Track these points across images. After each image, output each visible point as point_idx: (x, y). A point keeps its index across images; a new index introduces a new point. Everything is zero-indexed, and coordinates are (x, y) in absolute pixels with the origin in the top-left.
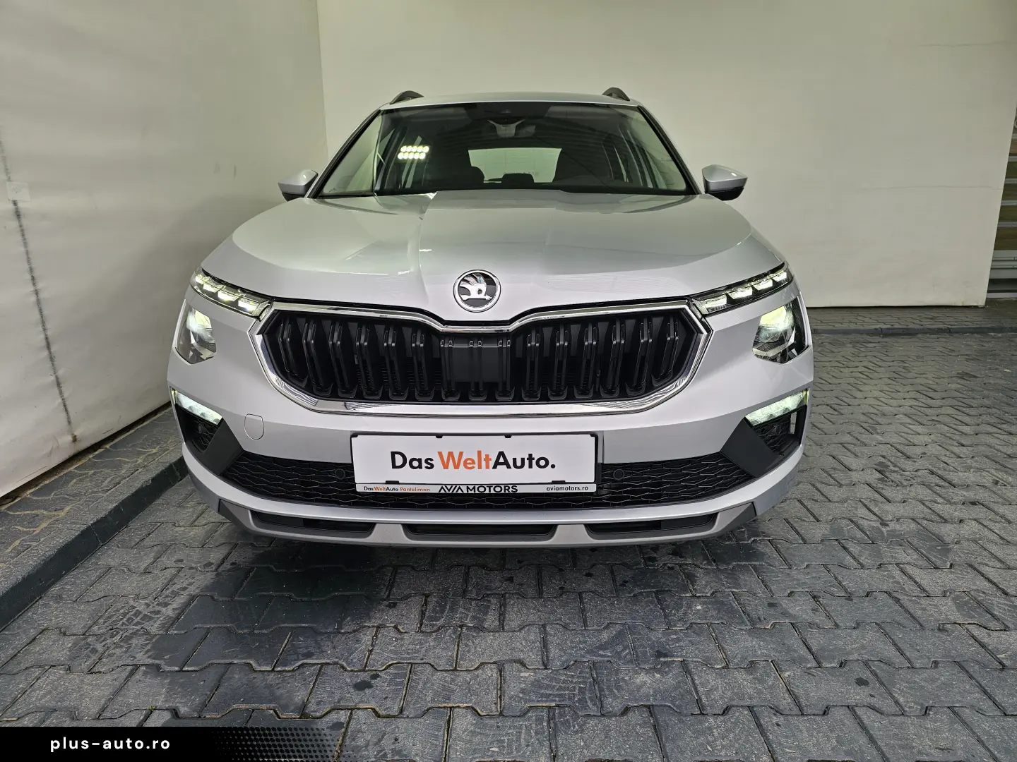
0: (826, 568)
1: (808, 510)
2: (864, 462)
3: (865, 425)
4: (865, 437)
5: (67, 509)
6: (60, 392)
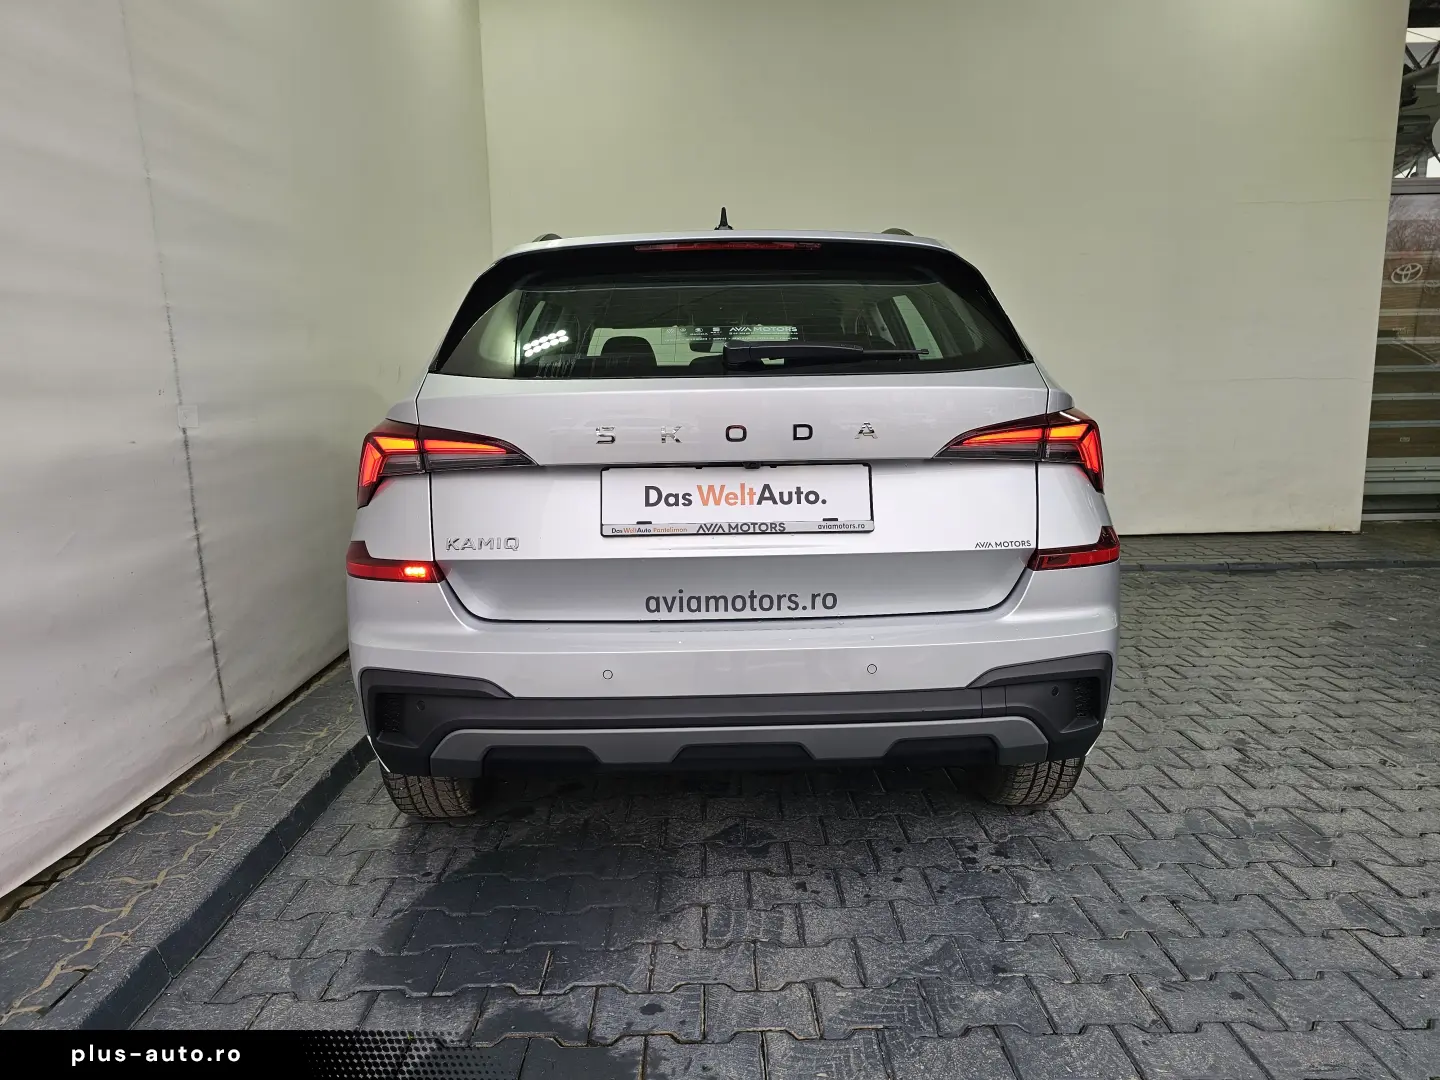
0: (1184, 868)
1: (1155, 799)
2: (1219, 738)
3: (1217, 692)
4: (1218, 707)
5: (238, 808)
6: (216, 661)
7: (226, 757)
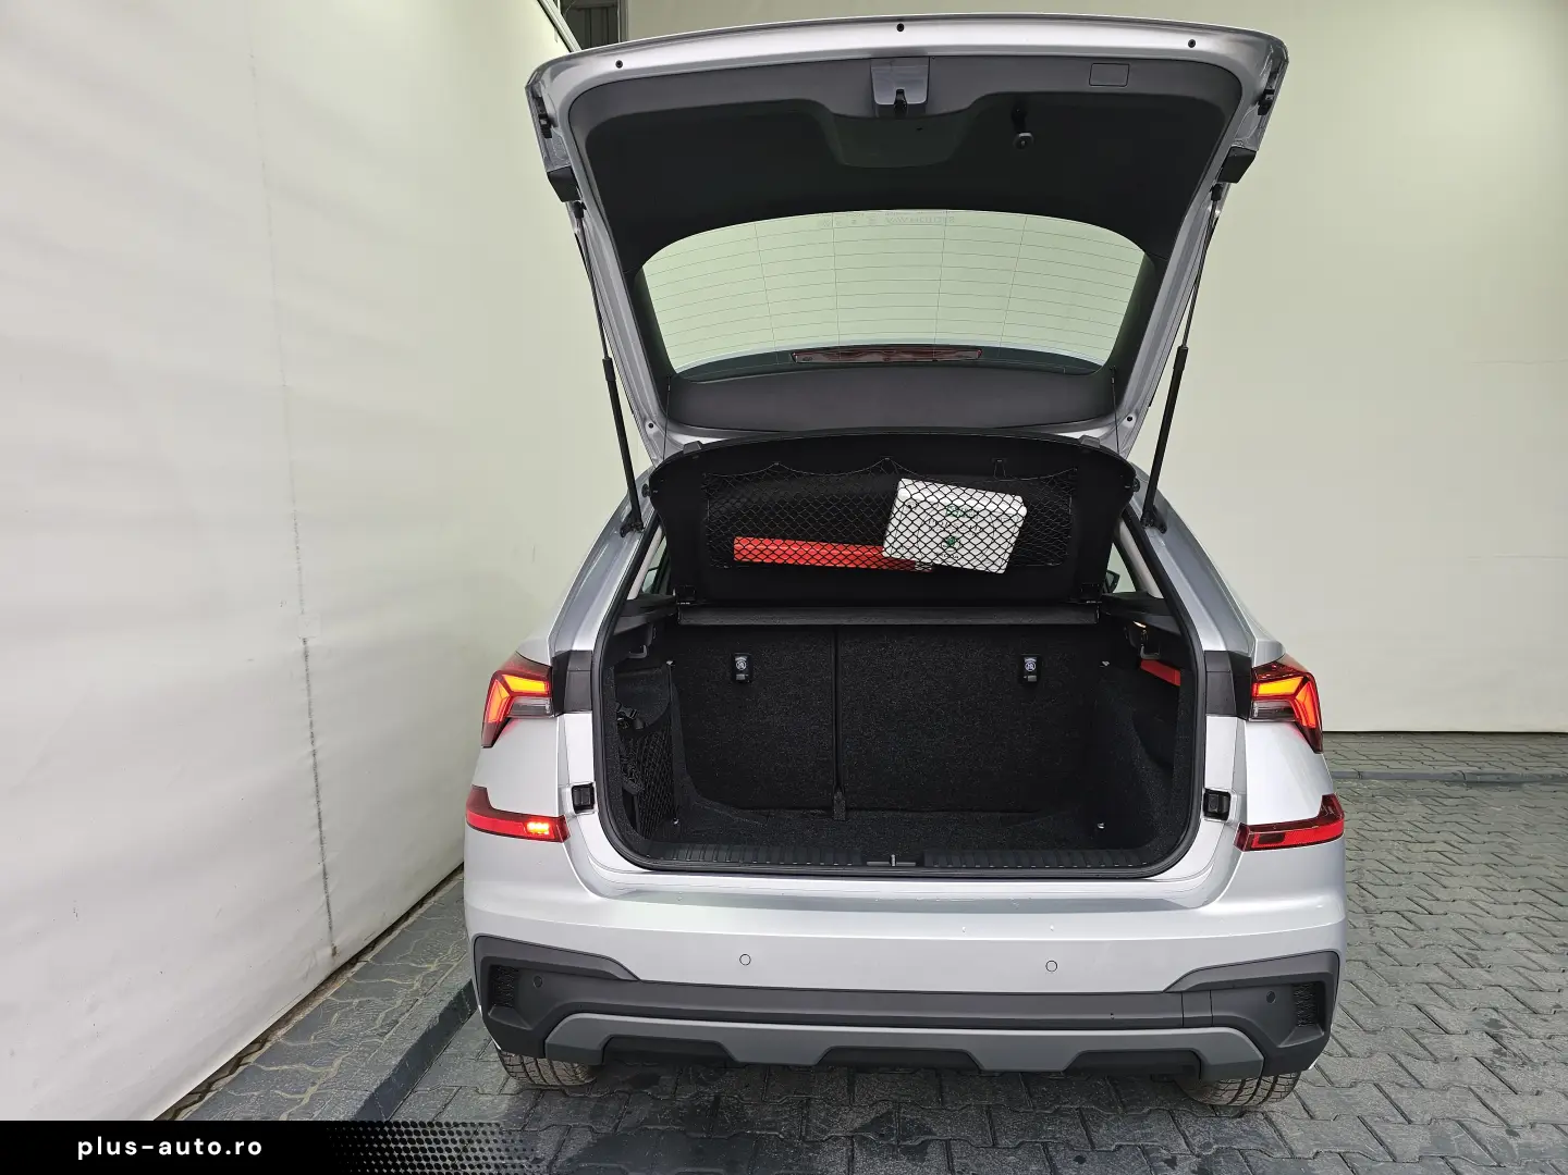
1: (1391, 1101)
2: (1466, 1018)
3: (1460, 951)
4: (1463, 973)
6: (326, 886)
7: (328, 994)
